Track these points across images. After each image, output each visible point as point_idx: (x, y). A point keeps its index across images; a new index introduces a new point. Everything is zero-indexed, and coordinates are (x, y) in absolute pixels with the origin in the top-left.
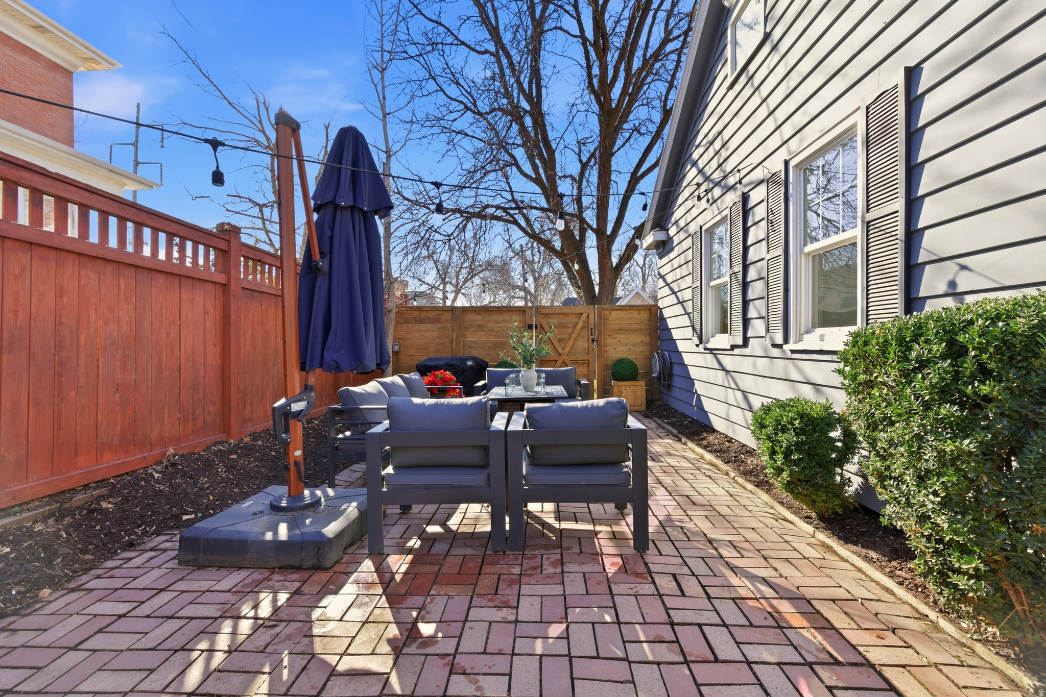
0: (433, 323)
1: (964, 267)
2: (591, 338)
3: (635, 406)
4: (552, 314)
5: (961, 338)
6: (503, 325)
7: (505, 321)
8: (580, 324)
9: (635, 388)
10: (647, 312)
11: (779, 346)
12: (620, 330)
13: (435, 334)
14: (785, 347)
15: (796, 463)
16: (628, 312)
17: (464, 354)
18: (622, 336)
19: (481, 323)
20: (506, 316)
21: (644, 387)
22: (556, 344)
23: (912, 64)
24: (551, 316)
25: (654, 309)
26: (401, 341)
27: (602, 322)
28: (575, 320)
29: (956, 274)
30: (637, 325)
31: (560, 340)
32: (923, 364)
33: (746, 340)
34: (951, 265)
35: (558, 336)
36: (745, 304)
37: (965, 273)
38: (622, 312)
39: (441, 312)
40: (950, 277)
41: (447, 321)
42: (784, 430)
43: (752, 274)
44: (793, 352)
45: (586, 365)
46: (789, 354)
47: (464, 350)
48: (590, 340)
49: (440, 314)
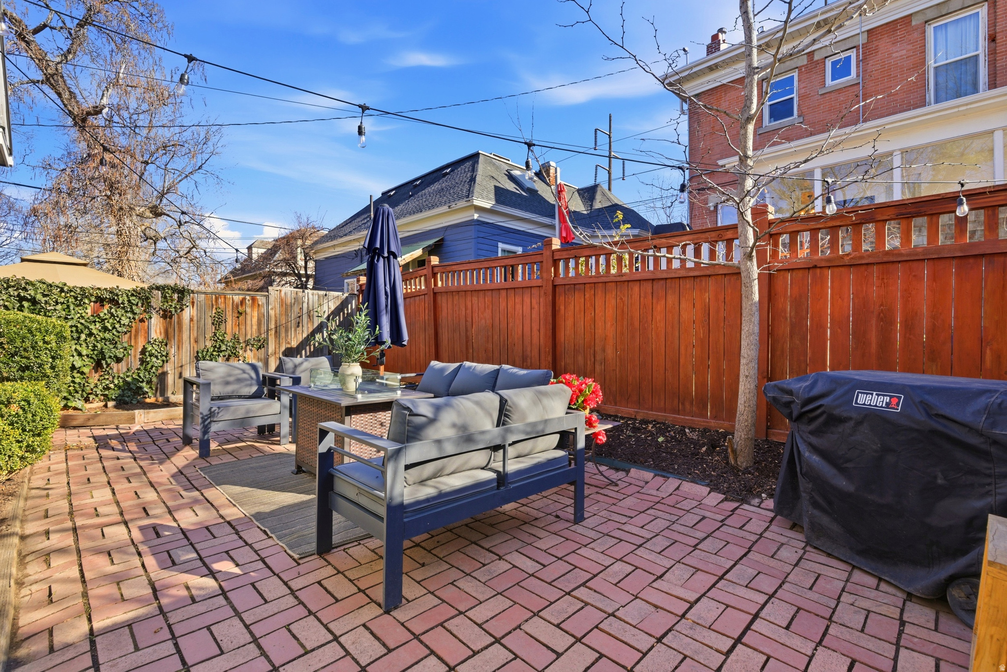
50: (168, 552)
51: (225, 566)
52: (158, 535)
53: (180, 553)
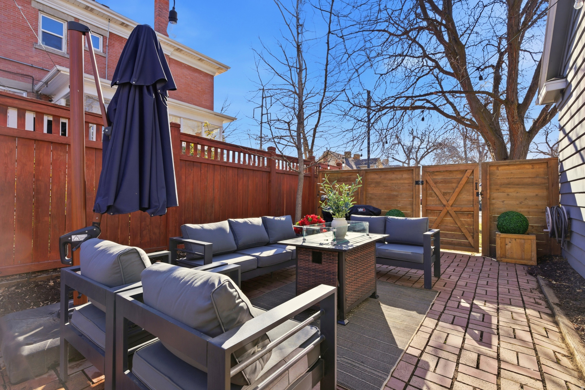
2: (475, 191)
3: (522, 259)
4: (437, 172)
6: (395, 182)
7: (397, 179)
8: (464, 180)
9: (523, 241)
10: (544, 166)
12: (509, 184)
16: (519, 166)
17: (366, 203)
18: (511, 190)
19: (378, 180)
20: (398, 175)
21: (535, 242)
22: (441, 197)
24: (436, 173)
25: (552, 163)
27: (488, 177)
28: (459, 176)
30: (530, 179)
31: (444, 194)
35: (443, 191)
38: (511, 167)
45: (470, 216)
47: (366, 200)
48: (475, 193)
49: (351, 175)
50: (483, 321)
51: (464, 304)
52: (482, 333)
53: (478, 318)
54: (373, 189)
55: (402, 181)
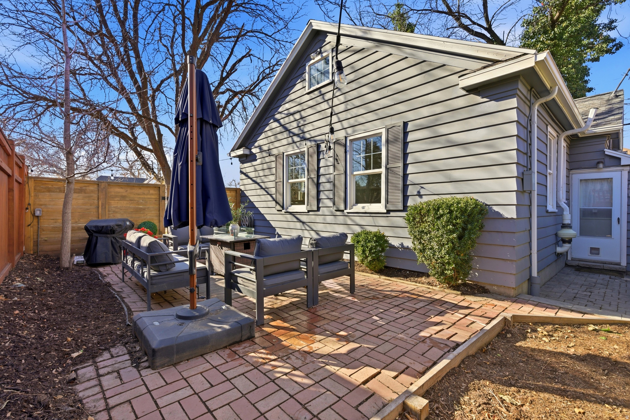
0: (79, 193)
1: (422, 188)
5: (452, 208)
6: (143, 196)
7: (144, 194)
10: (235, 192)
11: (343, 211)
13: (81, 201)
14: (345, 211)
15: (373, 253)
17: (109, 217)
19: (124, 194)
23: (405, 121)
25: (238, 191)
26: (43, 207)
29: (420, 189)
32: (442, 216)
33: (318, 209)
34: (418, 187)
36: (318, 192)
37: (423, 189)
39: (86, 185)
40: (418, 190)
41: (92, 191)
42: (369, 242)
43: (322, 179)
44: (348, 213)
46: (347, 214)
47: (109, 214)
49: (85, 186)
54: (118, 203)
55: (149, 196)
